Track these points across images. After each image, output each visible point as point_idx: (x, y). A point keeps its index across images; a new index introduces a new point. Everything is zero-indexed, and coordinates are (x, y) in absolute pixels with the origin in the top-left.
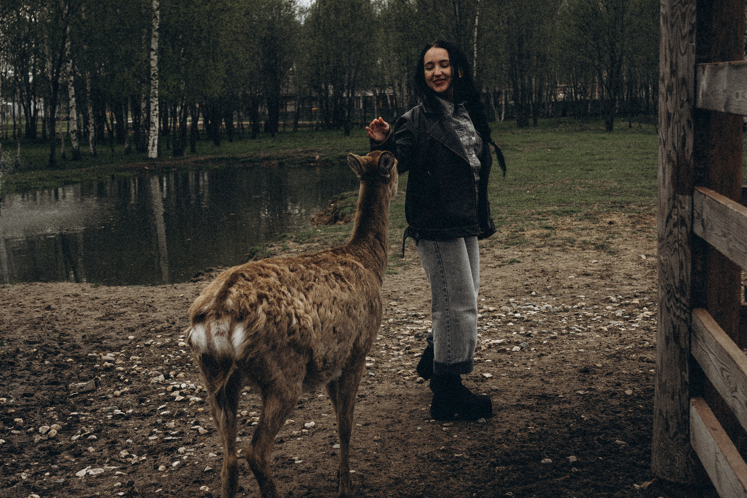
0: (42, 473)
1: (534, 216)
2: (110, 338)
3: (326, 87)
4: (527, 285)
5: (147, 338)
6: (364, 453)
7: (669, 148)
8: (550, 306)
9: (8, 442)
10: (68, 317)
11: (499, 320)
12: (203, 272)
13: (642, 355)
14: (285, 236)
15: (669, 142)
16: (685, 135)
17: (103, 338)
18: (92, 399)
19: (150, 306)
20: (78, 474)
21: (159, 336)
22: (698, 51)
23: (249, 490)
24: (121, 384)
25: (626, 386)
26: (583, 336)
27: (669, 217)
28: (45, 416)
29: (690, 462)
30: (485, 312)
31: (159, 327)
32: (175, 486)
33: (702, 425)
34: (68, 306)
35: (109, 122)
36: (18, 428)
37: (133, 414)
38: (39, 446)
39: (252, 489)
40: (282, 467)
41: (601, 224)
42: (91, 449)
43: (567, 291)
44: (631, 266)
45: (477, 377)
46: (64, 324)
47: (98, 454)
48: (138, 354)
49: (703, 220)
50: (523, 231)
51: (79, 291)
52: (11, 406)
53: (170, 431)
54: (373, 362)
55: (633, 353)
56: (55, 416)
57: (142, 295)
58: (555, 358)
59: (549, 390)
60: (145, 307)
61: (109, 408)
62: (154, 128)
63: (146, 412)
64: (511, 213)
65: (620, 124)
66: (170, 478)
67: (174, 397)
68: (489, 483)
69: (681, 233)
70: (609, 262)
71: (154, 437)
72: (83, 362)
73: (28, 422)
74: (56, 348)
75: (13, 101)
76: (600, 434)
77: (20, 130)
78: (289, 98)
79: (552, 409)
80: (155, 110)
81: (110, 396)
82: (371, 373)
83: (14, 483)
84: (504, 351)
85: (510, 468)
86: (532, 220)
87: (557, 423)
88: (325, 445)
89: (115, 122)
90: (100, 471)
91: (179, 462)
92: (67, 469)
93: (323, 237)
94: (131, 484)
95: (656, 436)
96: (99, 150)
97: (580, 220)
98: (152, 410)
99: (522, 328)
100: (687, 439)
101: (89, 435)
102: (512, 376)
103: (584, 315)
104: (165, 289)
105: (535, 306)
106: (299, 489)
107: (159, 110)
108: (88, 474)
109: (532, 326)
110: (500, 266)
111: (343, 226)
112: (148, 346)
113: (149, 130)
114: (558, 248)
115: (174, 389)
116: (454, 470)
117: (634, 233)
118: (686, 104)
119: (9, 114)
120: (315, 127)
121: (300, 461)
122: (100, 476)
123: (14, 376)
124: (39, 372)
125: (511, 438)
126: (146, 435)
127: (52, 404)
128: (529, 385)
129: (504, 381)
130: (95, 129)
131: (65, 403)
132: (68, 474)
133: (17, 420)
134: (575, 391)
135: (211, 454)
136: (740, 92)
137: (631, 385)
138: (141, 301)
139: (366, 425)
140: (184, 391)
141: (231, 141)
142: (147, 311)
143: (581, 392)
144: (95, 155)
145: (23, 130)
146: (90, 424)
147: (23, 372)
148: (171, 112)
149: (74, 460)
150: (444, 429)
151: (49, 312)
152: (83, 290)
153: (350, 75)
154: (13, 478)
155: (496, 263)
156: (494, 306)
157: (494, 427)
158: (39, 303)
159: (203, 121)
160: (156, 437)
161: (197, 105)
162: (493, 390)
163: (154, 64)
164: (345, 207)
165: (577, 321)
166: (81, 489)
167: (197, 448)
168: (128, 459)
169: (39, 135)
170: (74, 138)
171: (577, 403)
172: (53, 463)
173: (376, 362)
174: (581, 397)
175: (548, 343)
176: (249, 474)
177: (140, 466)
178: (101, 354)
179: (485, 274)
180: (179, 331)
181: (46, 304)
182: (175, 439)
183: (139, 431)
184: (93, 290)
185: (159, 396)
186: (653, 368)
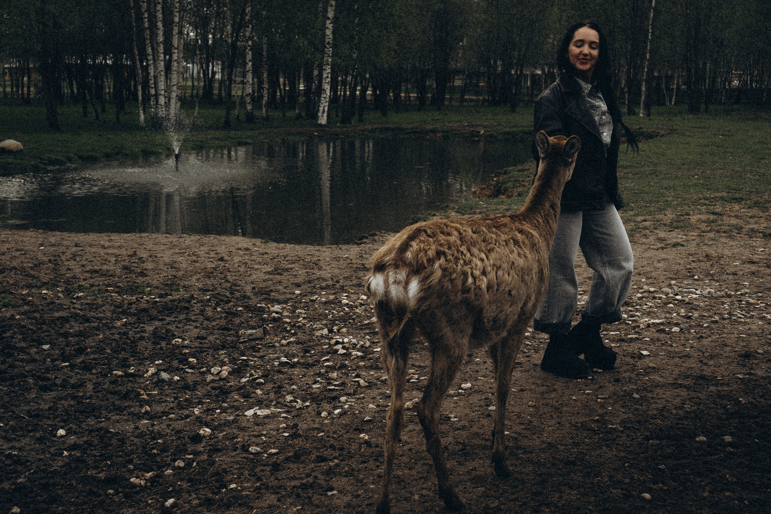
0: (214, 410)
1: (701, 201)
2: (277, 291)
3: (495, 62)
4: (690, 269)
5: (312, 294)
6: (519, 417)
8: (712, 290)
9: (182, 379)
10: (239, 269)
11: (659, 301)
12: (367, 235)
14: (447, 206)
17: (271, 291)
18: (260, 346)
19: (316, 264)
20: (246, 413)
21: (324, 293)
23: (406, 442)
24: (287, 335)
26: (745, 322)
28: (217, 358)
30: (645, 292)
31: (324, 284)
32: (336, 432)
34: (240, 259)
35: (282, 87)
36: (192, 367)
37: (298, 362)
38: (211, 385)
39: (409, 440)
42: (259, 392)
43: (730, 277)
45: (634, 354)
47: (265, 397)
48: (303, 308)
50: (689, 215)
51: (249, 246)
52: (186, 347)
53: (332, 381)
56: (226, 359)
57: (309, 253)
58: (715, 342)
59: (707, 372)
60: (311, 265)
61: (276, 355)
62: (325, 95)
63: (311, 361)
64: (676, 197)
66: (332, 424)
67: (337, 351)
68: (642, 455)
71: (317, 386)
72: (252, 312)
73: (201, 363)
74: (228, 297)
75: (193, 63)
76: (756, 417)
77: (197, 91)
78: (457, 72)
79: (709, 390)
80: (327, 77)
81: (277, 344)
82: (528, 343)
83: (187, 417)
84: (663, 331)
85: (664, 443)
86: (698, 205)
87: (714, 404)
88: (480, 406)
89: (288, 88)
90: (266, 412)
91: (340, 410)
92: (237, 408)
93: (485, 210)
94: (296, 426)
96: (271, 113)
97: (749, 208)
98: (316, 361)
99: (682, 311)
101: (257, 378)
102: (671, 355)
103: (748, 303)
104: (330, 249)
105: (696, 290)
106: (454, 445)
107: (331, 78)
108: (256, 414)
109: (692, 308)
110: (663, 248)
111: (505, 200)
112: (313, 301)
113: (320, 97)
114: (724, 235)
115: (337, 343)
116: (608, 441)
119: (188, 75)
120: (481, 103)
121: (456, 419)
122: (266, 417)
123: (188, 320)
124: (211, 318)
125: (665, 414)
126: (310, 383)
127: (223, 347)
128: (687, 365)
129: (662, 359)
130: (268, 92)
131: (235, 348)
132: (237, 413)
133: (191, 360)
134: (734, 374)
135: (371, 406)
138: (308, 259)
139: (522, 390)
140: (347, 345)
141: (397, 112)
142: (313, 269)
143: (740, 376)
144: (267, 119)
145: (201, 92)
146: (259, 369)
147: (196, 317)
148: (342, 81)
149: (242, 400)
150: (599, 400)
151: (223, 264)
152: (254, 245)
153: (520, 51)
154: (186, 412)
155: (659, 245)
156: (654, 287)
157: (650, 403)
158: (212, 255)
159: (372, 91)
160: (320, 386)
161: (368, 76)
162: (649, 367)
163: (329, 32)
164: (508, 181)
165: (740, 307)
166: (249, 428)
167: (358, 399)
168: (293, 404)
169: (215, 97)
170: (249, 101)
171: (735, 386)
172: (224, 402)
173: (532, 333)
174: (740, 381)
175: (708, 327)
176: (407, 426)
177: (303, 411)
178: (269, 305)
179: (646, 255)
180: (343, 289)
181: (220, 256)
182: (337, 390)
183: (303, 379)
184: (263, 245)
185: (323, 349)
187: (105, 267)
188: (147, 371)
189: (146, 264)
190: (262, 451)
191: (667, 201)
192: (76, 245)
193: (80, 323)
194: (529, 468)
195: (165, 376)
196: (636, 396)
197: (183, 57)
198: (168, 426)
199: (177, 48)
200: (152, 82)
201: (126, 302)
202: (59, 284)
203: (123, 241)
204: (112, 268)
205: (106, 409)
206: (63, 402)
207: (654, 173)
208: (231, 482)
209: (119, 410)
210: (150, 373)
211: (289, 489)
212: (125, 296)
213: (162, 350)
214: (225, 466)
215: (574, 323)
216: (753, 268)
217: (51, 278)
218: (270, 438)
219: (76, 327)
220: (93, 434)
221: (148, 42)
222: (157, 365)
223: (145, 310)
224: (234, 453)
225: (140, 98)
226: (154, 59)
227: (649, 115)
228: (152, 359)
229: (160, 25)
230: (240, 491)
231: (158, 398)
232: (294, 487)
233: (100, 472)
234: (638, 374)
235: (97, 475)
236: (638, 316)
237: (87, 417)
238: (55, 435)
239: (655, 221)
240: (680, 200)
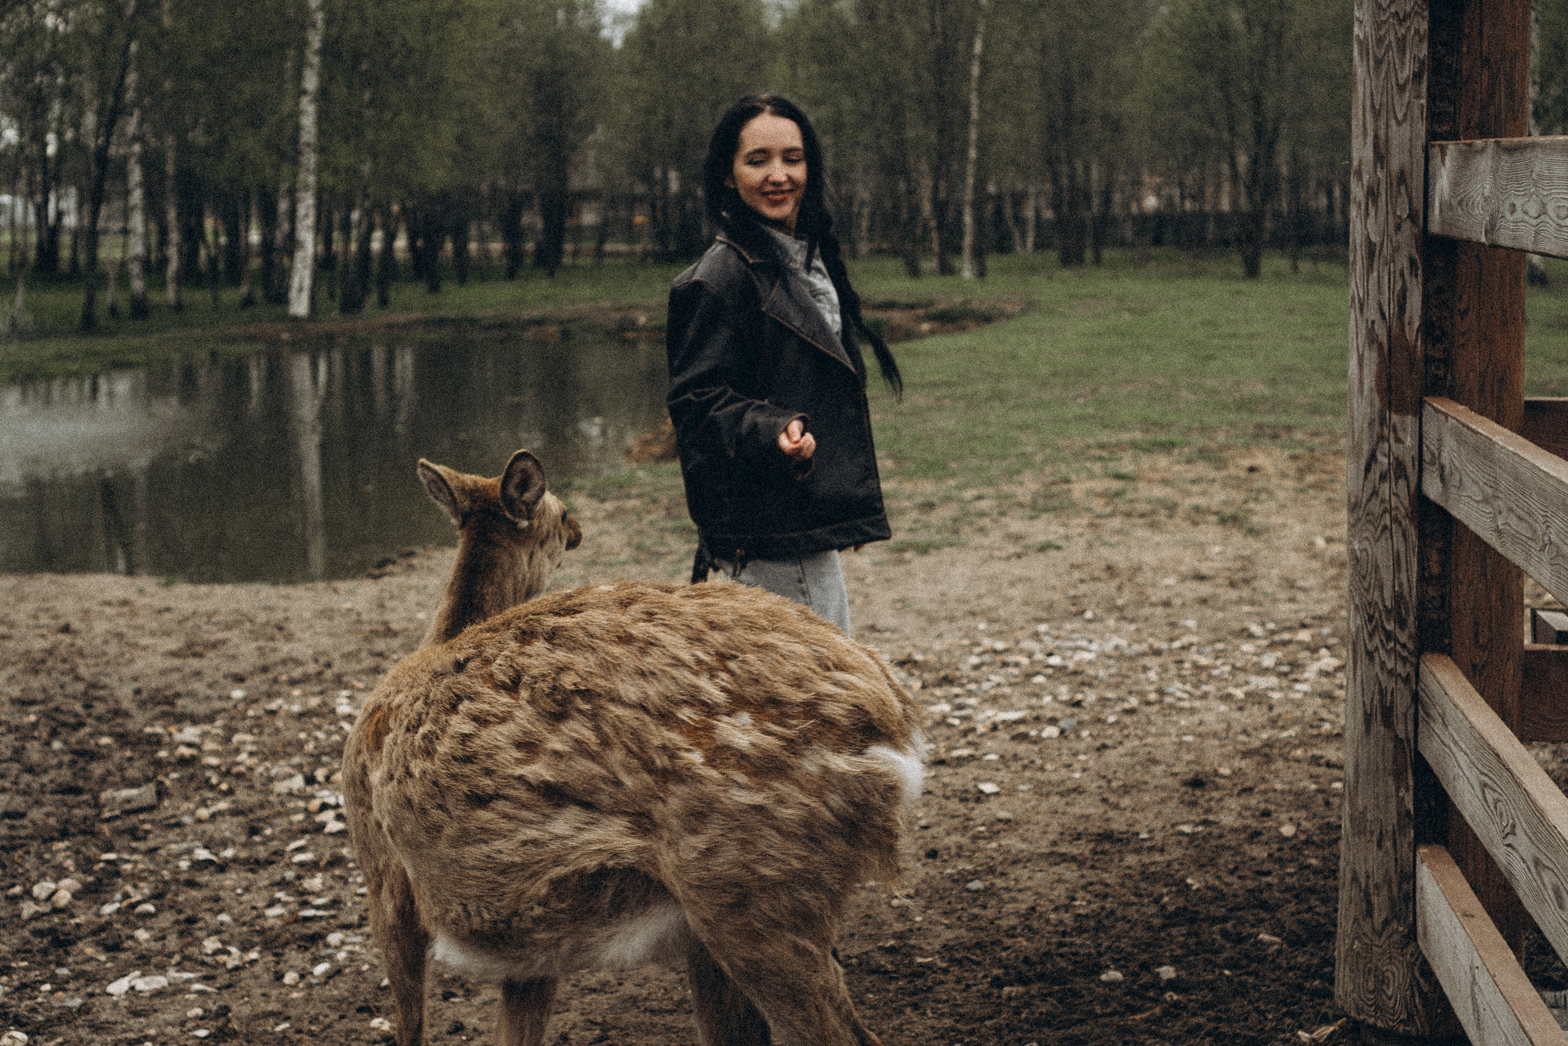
0: (35, 985)
1: (1092, 451)
2: (192, 694)
3: (665, 176)
4: (1075, 597)
5: (270, 696)
7: (1372, 314)
8: (1122, 641)
10: (106, 648)
11: (1015, 671)
12: (394, 557)
13: (1317, 752)
14: (570, 484)
15: (1372, 303)
16: (1404, 290)
17: (178, 695)
18: (147, 826)
20: (112, 988)
21: (297, 693)
22: (1434, 116)
23: (475, 1030)
24: (211, 795)
25: (1283, 817)
26: (1192, 708)
27: (1372, 458)
28: (48, 861)
29: (1418, 984)
30: (986, 652)
31: (297, 673)
32: (317, 1019)
33: (1443, 905)
34: (107, 626)
35: (210, 239)
37: (235, 860)
38: (31, 928)
39: (483, 1026)
41: (1232, 471)
42: (142, 935)
43: (1159, 611)
44: (1294, 560)
45: (966, 791)
47: (156, 946)
48: (250, 731)
49: (1442, 467)
50: (1069, 482)
51: (130, 594)
53: (311, 898)
55: (1296, 747)
56: (69, 863)
57: (264, 604)
58: (1133, 755)
59: (1119, 823)
60: (269, 630)
61: (184, 846)
62: (303, 253)
63: (263, 855)
64: (1043, 445)
65: (1273, 263)
66: (308, 999)
67: (322, 826)
68: (988, 1023)
69: (1397, 494)
70: (1246, 553)
71: (277, 910)
72: (134, 745)
73: (10, 876)
74: (76, 715)
75: (13, 194)
76: (1224, 919)
77: (23, 252)
78: (585, 196)
79: (1125, 864)
80: (307, 215)
81: (187, 819)
84: (1023, 737)
85: (1034, 989)
86: (1087, 460)
87: (1135, 895)
89: (223, 241)
90: (159, 981)
91: (327, 965)
92: (90, 978)
93: (649, 488)
94: (225, 1010)
95: (1345, 925)
96: (187, 297)
97: (1189, 461)
98: (275, 853)
99: (1064, 689)
100: (1411, 935)
101: (139, 903)
102: (1041, 790)
103: (1196, 666)
104: (312, 593)
105: (1090, 641)
107: (317, 217)
108: (132, 988)
109: (1083, 684)
112: (273, 713)
113: (291, 258)
114: (1141, 521)
115: (324, 807)
116: (915, 993)
117: (1300, 491)
118: (1407, 225)
120: (638, 259)
122: (159, 993)
124: (39, 766)
125: (1035, 924)
126: (260, 904)
127: (64, 835)
128: (1076, 810)
129: (1025, 801)
130: (180, 251)
131: (91, 833)
132: (89, 990)
134: (1173, 826)
136: (1518, 203)
137: (1293, 814)
138: (262, 617)
141: (462, 284)
142: (273, 639)
143: (1187, 829)
144: (179, 306)
145: (32, 254)
146: (144, 879)
148: (340, 220)
149: (103, 958)
150: (895, 902)
151: (66, 639)
152: (141, 592)
155: (1012, 549)
156: (1006, 640)
157: (1002, 901)
158: (44, 619)
159: (407, 241)
160: (281, 911)
161: (396, 208)
162: (1000, 820)
163: (307, 122)
165: (1180, 676)
166: (115, 1023)
168: (219, 958)
169: (63, 266)
170: (136, 272)
171: (1177, 853)
172: (60, 964)
174: (1185, 839)
175: (1117, 723)
176: (477, 993)
177: (244, 974)
178: (173, 729)
179: (988, 570)
180: (339, 681)
181: (61, 622)
182: (321, 918)
183: (246, 897)
184: (162, 592)
185: (291, 823)
186: (1339, 780)
191: (1023, 454)
196: (973, 886)
207: (998, 396)
216: (1204, 589)
218: (164, 1043)
227: (981, 276)
234: (975, 838)
236: (970, 706)
239: (1002, 497)
240: (1048, 451)
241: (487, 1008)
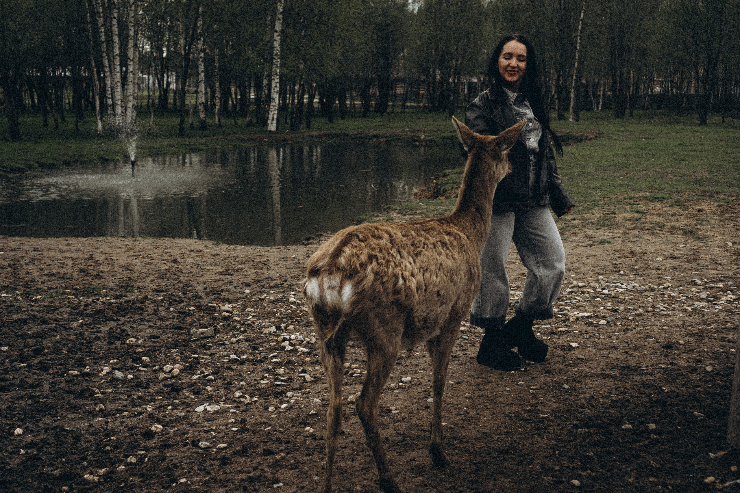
0: (165, 407)
1: (626, 201)
2: (228, 291)
3: (434, 72)
4: (616, 264)
5: (261, 293)
6: (456, 408)
8: (637, 284)
9: (136, 377)
10: (192, 270)
11: (588, 295)
12: (313, 236)
13: (725, 336)
14: (390, 208)
17: (222, 291)
18: (210, 344)
19: (265, 265)
20: (197, 409)
21: (273, 292)
23: (349, 434)
24: (237, 333)
25: (707, 363)
26: (668, 314)
28: (169, 356)
30: (574, 287)
31: (272, 284)
32: (282, 426)
34: (192, 260)
35: (234, 96)
36: (145, 366)
37: (247, 359)
38: (163, 383)
39: (352, 433)
40: (380, 415)
41: (691, 211)
42: (209, 388)
43: (654, 272)
44: (717, 252)
45: (564, 346)
46: (188, 277)
47: (215, 393)
48: (252, 307)
50: (615, 214)
51: (202, 248)
52: (139, 346)
53: (280, 377)
54: (467, 326)
55: (714, 333)
56: (178, 358)
57: (258, 254)
58: (640, 333)
59: (633, 362)
60: (260, 265)
61: (226, 353)
63: (259, 358)
64: (603, 197)
65: (713, 118)
66: (278, 418)
67: (284, 347)
68: (571, 443)
70: (696, 248)
71: (265, 381)
72: (204, 311)
73: (154, 362)
74: (180, 297)
75: (149, 74)
76: (679, 405)
77: (153, 100)
78: (399, 81)
79: (635, 380)
80: (276, 86)
81: (227, 342)
82: (464, 337)
83: (140, 414)
84: (591, 324)
85: (592, 430)
86: (623, 204)
87: (639, 393)
88: (420, 398)
89: (239, 97)
90: (216, 408)
91: (287, 405)
92: (188, 405)
93: (425, 211)
94: (244, 421)
95: (733, 409)
96: (224, 121)
97: (670, 206)
98: (264, 357)
101: (208, 375)
102: (598, 347)
103: (670, 295)
104: (279, 250)
105: (622, 284)
106: (395, 436)
107: (280, 88)
108: (205, 410)
109: (618, 302)
110: (591, 245)
111: (444, 201)
112: (262, 300)
113: (269, 105)
114: (647, 232)
115: (284, 340)
116: (539, 429)
117: (721, 221)
119: (144, 85)
120: (421, 109)
121: (396, 412)
122: (216, 412)
123: (142, 320)
124: (165, 317)
125: (594, 404)
126: (258, 379)
127: (176, 346)
128: (613, 356)
129: (590, 351)
130: (221, 101)
131: (187, 346)
132: (188, 409)
133: (144, 358)
134: (657, 364)
135: (316, 400)
137: (712, 362)
138: (257, 259)
139: (459, 383)
140: (293, 342)
141: (343, 119)
142: (262, 269)
143: (663, 366)
144: (220, 126)
145: (157, 101)
146: (209, 366)
147: (150, 317)
148: (290, 90)
149: (193, 397)
150: (531, 391)
151: (175, 265)
152: (206, 247)
153: (457, 61)
154: (139, 409)
155: (588, 242)
156: (583, 282)
157: (579, 393)
158: (166, 257)
159: (320, 99)
160: (267, 381)
161: (314, 85)
162: (579, 359)
163: (277, 44)
164: (447, 184)
165: (662, 300)
166: (198, 423)
167: (304, 393)
168: (241, 399)
169: (171, 106)
170: (202, 110)
171: (659, 376)
172: (175, 399)
173: (469, 327)
174: (662, 371)
175: (633, 319)
176: (350, 419)
177: (252, 407)
178: (220, 305)
179: (575, 251)
180: (290, 288)
181: (173, 258)
182: (284, 385)
183: (252, 375)
184: (215, 247)
185: (271, 346)
186: (733, 348)
187: (62, 271)
188: (102, 370)
189: (101, 266)
190: (211, 446)
191: (594, 201)
192: (35, 250)
193: (38, 325)
194: (466, 457)
195: (119, 374)
196: (566, 386)
197: (138, 69)
198: (122, 423)
199: (133, 61)
200: (109, 92)
201: (83, 303)
202: (18, 287)
203: (80, 245)
204: (69, 271)
205: (62, 408)
206: (21, 402)
207: (583, 174)
208: (181, 476)
209: (75, 408)
210: (104, 372)
211: (236, 482)
212: (82, 298)
213: (117, 349)
214: (175, 461)
215: (508, 318)
217: (10, 282)
218: (219, 433)
219: (35, 329)
220: (50, 432)
221: (104, 55)
222: (112, 364)
223: (100, 311)
224: (184, 449)
225: (98, 108)
226: (110, 71)
227: (577, 120)
228: (106, 358)
229: (116, 39)
230: (189, 485)
231: (112, 395)
232: (242, 480)
233: (56, 469)
234: (567, 366)
235: (53, 473)
236: (567, 310)
237: (44, 416)
238: (13, 434)
239: (584, 219)
240: (606, 199)
241: (354, 425)
